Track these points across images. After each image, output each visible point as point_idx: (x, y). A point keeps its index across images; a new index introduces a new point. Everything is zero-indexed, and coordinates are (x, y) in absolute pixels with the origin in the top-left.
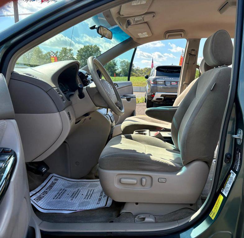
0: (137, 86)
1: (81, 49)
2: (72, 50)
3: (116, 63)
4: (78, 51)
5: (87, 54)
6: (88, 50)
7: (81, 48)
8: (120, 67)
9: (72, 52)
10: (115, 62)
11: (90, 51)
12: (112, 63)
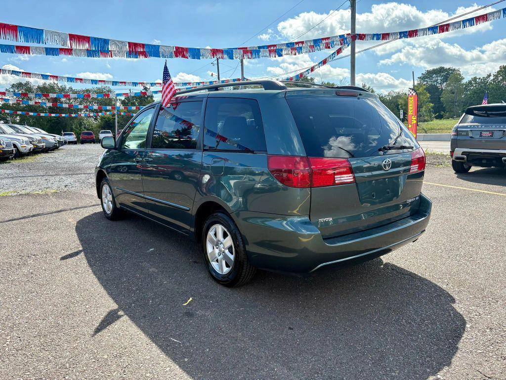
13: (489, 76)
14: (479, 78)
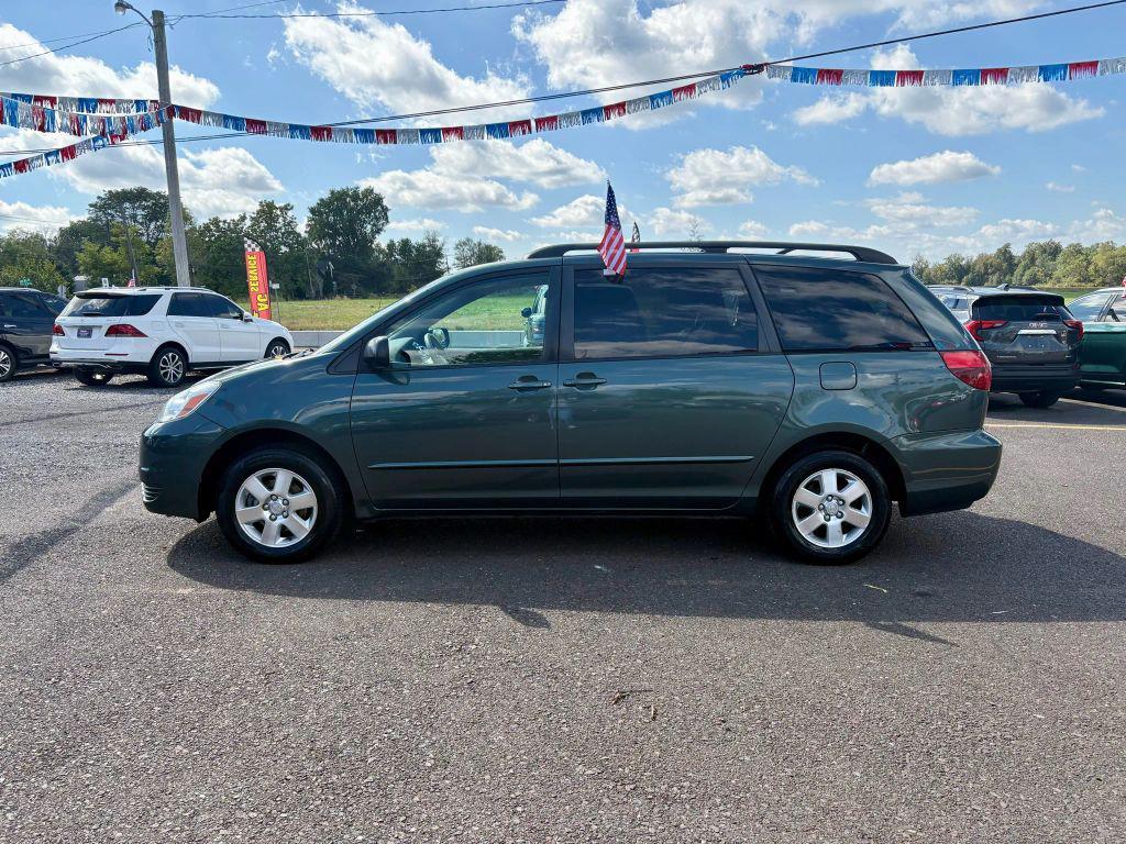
0: (511, 328)
1: (322, 203)
2: (292, 208)
3: (441, 249)
4: (312, 211)
5: (342, 219)
6: (346, 205)
7: (322, 200)
8: (456, 262)
9: (290, 213)
10: (438, 244)
11: (352, 209)
12: (428, 249)
13: (243, 218)
14: (225, 222)
